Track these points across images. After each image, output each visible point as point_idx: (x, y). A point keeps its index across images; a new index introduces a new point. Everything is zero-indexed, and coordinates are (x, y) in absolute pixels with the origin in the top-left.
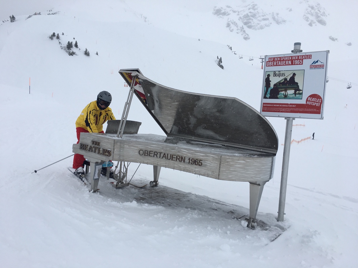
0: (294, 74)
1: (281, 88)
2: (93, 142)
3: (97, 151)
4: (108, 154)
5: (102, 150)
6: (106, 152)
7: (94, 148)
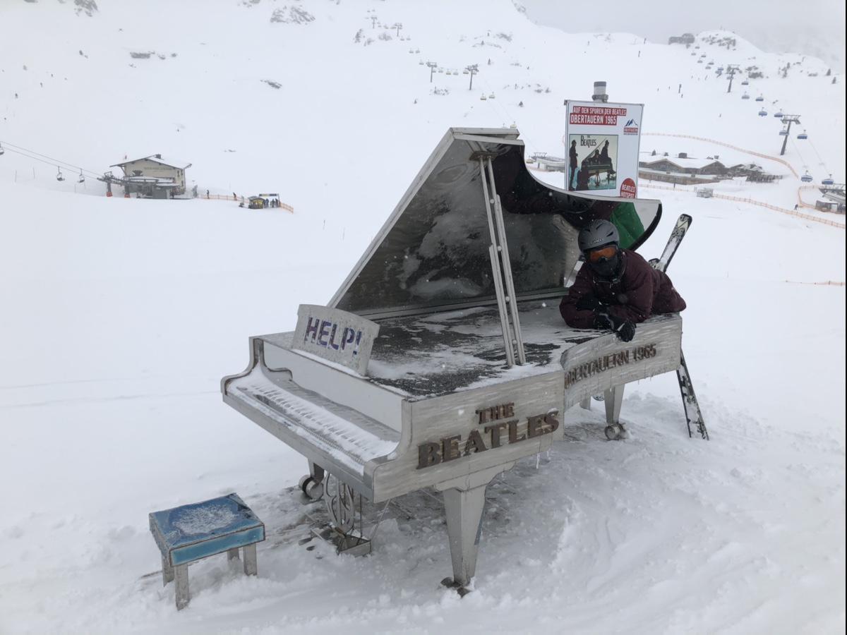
0: (607, 143)
1: (592, 169)
2: (481, 414)
3: (504, 437)
4: (549, 427)
5: (527, 422)
6: (543, 421)
7: (489, 434)
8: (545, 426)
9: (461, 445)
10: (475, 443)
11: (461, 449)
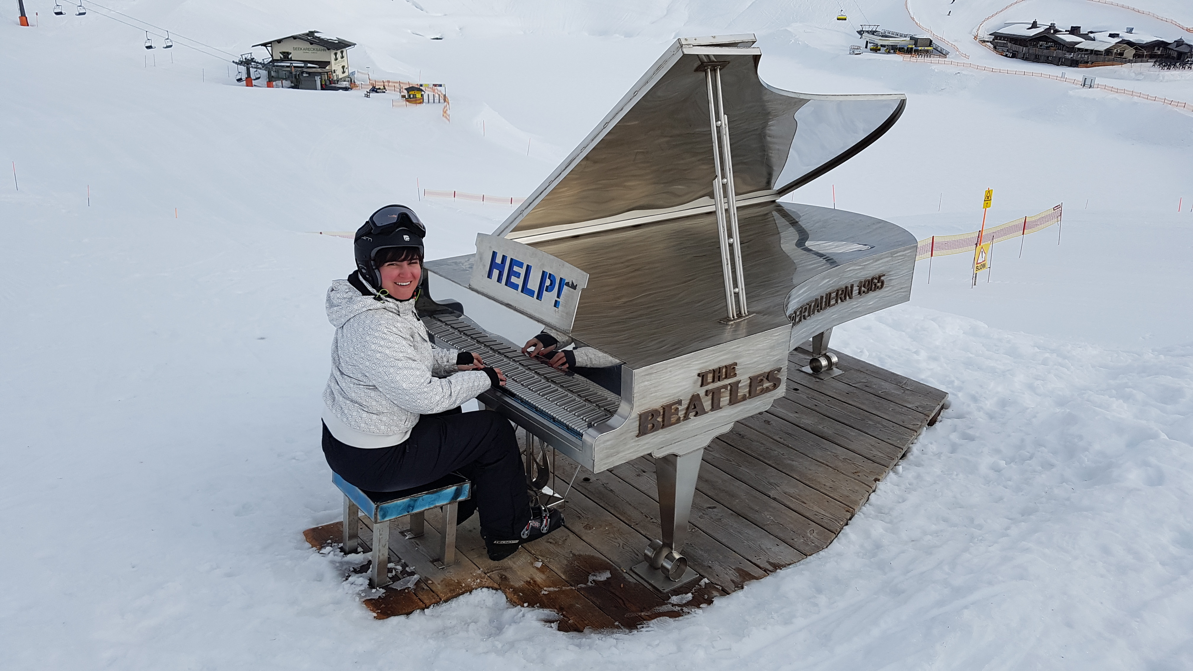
2: (702, 376)
3: (725, 399)
4: (770, 386)
5: (749, 381)
6: (765, 379)
7: (710, 396)
8: (767, 384)
9: (682, 410)
10: (695, 407)
11: (681, 414)
